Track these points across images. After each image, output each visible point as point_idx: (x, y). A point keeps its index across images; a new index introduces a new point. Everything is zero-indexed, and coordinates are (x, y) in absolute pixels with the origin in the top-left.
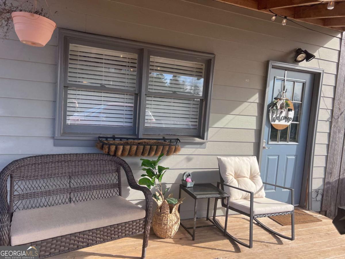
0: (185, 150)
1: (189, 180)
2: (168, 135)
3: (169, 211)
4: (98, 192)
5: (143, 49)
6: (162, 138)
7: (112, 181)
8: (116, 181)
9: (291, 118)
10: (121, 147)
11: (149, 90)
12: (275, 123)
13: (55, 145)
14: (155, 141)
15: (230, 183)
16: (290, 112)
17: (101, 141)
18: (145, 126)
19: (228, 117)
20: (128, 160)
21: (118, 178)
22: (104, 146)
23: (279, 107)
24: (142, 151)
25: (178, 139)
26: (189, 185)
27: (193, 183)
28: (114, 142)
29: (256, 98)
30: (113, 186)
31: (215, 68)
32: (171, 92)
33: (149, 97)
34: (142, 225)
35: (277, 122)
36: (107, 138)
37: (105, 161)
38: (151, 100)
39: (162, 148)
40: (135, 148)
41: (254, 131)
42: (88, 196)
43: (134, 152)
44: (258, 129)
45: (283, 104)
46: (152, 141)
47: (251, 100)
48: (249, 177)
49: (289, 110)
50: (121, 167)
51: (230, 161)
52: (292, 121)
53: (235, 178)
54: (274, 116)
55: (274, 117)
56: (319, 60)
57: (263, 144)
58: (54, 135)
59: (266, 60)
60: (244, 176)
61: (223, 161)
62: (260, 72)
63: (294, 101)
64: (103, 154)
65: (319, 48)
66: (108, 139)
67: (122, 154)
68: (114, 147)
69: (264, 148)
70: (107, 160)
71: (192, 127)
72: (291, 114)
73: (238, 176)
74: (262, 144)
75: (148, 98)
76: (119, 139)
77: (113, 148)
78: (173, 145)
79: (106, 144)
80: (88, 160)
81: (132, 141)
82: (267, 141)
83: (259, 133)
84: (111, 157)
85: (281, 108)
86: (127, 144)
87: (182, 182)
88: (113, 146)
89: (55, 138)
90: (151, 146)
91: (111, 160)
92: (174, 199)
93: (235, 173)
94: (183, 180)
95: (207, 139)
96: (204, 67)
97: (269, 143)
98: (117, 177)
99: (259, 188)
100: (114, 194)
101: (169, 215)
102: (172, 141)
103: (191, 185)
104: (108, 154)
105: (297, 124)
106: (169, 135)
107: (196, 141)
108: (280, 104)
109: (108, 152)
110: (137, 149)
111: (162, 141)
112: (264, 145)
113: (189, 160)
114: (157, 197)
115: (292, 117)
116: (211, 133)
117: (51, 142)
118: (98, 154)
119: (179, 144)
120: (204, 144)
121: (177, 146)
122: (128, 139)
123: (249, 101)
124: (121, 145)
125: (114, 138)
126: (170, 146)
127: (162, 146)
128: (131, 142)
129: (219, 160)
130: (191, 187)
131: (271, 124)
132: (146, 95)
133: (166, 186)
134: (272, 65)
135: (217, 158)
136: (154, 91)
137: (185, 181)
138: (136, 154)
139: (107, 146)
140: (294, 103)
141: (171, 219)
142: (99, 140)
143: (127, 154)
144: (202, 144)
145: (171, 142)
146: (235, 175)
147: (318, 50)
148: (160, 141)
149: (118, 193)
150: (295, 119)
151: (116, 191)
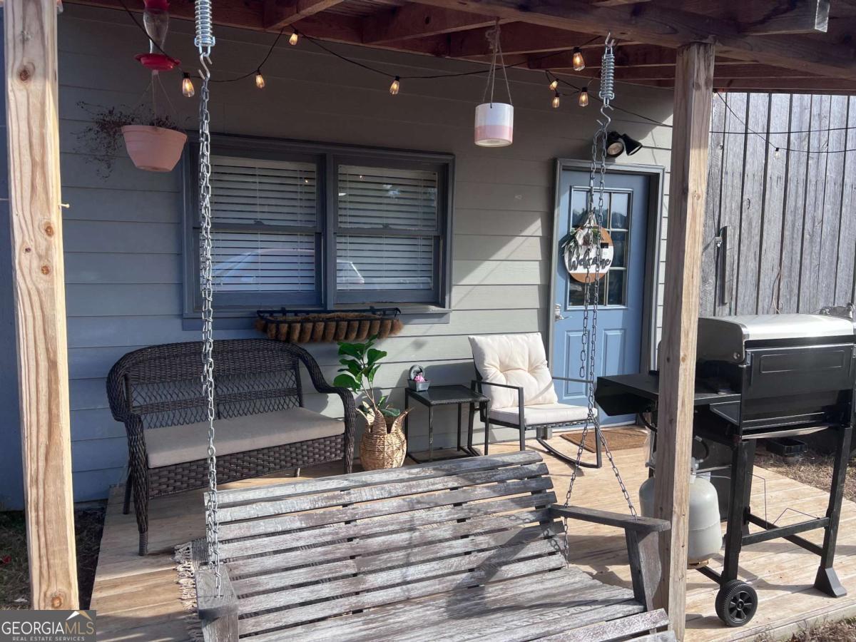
0: (411, 329)
1: (421, 378)
2: (379, 302)
3: (386, 429)
4: (263, 403)
5: (325, 155)
6: (369, 308)
7: (285, 384)
8: (292, 384)
9: (608, 260)
10: (298, 326)
11: (340, 225)
12: (577, 271)
13: (184, 329)
14: (356, 314)
15: (492, 380)
16: (605, 250)
17: (262, 318)
18: (338, 288)
19: (487, 266)
20: (311, 349)
21: (296, 379)
22: (269, 325)
23: (580, 242)
24: (333, 331)
25: (397, 309)
26: (420, 387)
27: (428, 385)
28: (284, 318)
29: (536, 228)
30: (288, 392)
31: (456, 179)
32: (381, 226)
33: (342, 236)
34: (339, 446)
35: (581, 270)
36: (271, 313)
37: (271, 351)
38: (345, 243)
39: (368, 326)
40: (321, 326)
41: (536, 287)
42: (248, 409)
43: (321, 333)
44: (543, 283)
45: (587, 235)
46: (352, 314)
47: (528, 232)
48: (527, 369)
49: (604, 245)
50: (300, 360)
51: (490, 342)
52: (611, 266)
53: (501, 372)
54: (574, 259)
55: (574, 261)
56: (655, 150)
57: (557, 309)
58: (183, 312)
59: (552, 157)
60: (518, 367)
61: (480, 345)
62: (541, 181)
63: (613, 227)
64: (267, 340)
65: (653, 128)
66: (275, 315)
67: (301, 339)
68: (286, 325)
69: (557, 317)
70: (274, 349)
71: (422, 287)
72: (608, 253)
73: (505, 368)
74: (554, 311)
75: (339, 240)
76: (293, 314)
77: (284, 328)
78: (388, 319)
79: (272, 322)
80: (243, 350)
81: (316, 315)
82: (563, 304)
83: (546, 291)
84: (281, 345)
85: (586, 242)
86: (308, 320)
87: (409, 384)
88: (283, 324)
89: (185, 316)
90: (349, 321)
91: (281, 350)
92: (395, 410)
93: (501, 363)
94: (411, 380)
95: (450, 308)
96: (436, 177)
97: (568, 309)
98: (294, 378)
99: (543, 386)
100: (291, 405)
101: (385, 436)
102: (387, 312)
103: (423, 386)
104: (277, 339)
105: (621, 271)
106: (382, 302)
107: (430, 312)
108: (582, 236)
109: (277, 336)
110: (325, 328)
111: (370, 314)
112: (558, 313)
113: (419, 345)
114: (365, 410)
115: (611, 258)
116: (457, 295)
117: (177, 323)
118: (260, 340)
119: (399, 317)
120: (446, 316)
121: (395, 321)
122: (307, 312)
123: (523, 234)
124: (299, 322)
125: (284, 312)
126: (382, 321)
127: (369, 322)
128: (315, 317)
129: (473, 342)
130: (425, 391)
131: (569, 274)
132: (335, 233)
133: (381, 393)
134: (564, 166)
135: (469, 338)
136: (349, 226)
137: (414, 380)
138: (324, 338)
139: (274, 325)
140: (612, 232)
141: (390, 442)
142: (260, 316)
143: (308, 338)
144: (442, 317)
145: (384, 314)
146: (500, 366)
147: (650, 133)
148: (365, 314)
149: (297, 404)
150: (617, 263)
151: (294, 400)
